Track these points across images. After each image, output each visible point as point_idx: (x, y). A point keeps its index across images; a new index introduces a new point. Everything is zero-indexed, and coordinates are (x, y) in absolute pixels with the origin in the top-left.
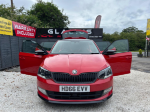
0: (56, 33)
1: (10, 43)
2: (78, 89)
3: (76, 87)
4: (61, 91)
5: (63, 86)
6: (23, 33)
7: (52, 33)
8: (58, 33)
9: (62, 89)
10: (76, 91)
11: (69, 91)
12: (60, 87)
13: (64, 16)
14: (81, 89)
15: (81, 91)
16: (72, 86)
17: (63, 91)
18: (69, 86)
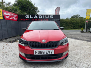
0: (31, 18)
1: (1, 24)
2: (46, 52)
3: (45, 51)
4: (34, 54)
5: (36, 51)
6: (9, 17)
7: (28, 18)
8: (32, 18)
9: (36, 52)
10: (45, 54)
11: (40, 54)
12: (34, 51)
13: (35, 7)
14: (48, 53)
15: (48, 54)
16: (42, 51)
17: (36, 54)
18: (40, 51)
